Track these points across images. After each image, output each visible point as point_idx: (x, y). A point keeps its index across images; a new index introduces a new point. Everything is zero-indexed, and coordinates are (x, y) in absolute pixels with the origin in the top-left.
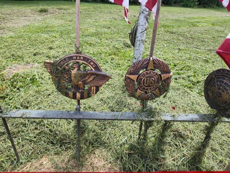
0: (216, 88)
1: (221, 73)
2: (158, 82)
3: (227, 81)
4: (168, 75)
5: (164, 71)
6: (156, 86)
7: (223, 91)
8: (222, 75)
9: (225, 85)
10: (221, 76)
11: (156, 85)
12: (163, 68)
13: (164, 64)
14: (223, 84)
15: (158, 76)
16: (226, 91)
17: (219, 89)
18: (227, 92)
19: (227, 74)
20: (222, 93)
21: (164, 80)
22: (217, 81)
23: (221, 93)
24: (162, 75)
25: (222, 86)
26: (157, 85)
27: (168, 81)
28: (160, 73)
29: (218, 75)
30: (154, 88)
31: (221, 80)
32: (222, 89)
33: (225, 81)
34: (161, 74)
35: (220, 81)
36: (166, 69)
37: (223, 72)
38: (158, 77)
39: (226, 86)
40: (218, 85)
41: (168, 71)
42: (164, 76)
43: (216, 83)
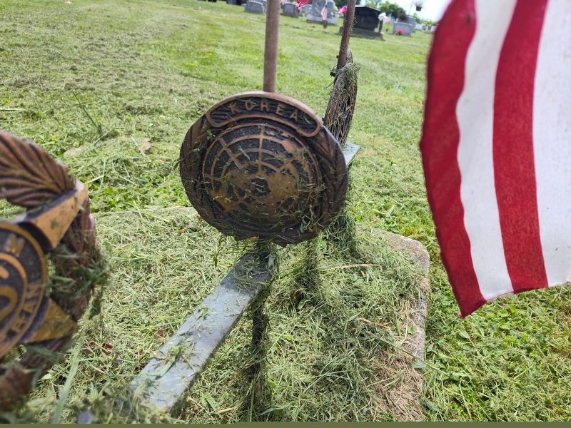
0: (242, 172)
1: (233, 116)
2: (36, 272)
3: (265, 134)
4: (69, 202)
5: (41, 190)
6: (33, 299)
7: (270, 171)
8: (239, 121)
9: (266, 151)
10: (238, 127)
11: (30, 295)
12: (23, 178)
13: (18, 150)
14: (260, 150)
15: (18, 236)
16: (279, 167)
17: (253, 170)
18: (282, 168)
19: (256, 110)
20: (270, 180)
21: (62, 242)
22: (230, 147)
23: (264, 182)
24: (42, 222)
25: (260, 158)
26: (39, 290)
27: (84, 232)
28: (21, 218)
29: (226, 127)
30: (28, 315)
31: (246, 137)
32: (263, 167)
33: (261, 137)
34: (30, 216)
35: (245, 143)
36: (46, 177)
37: (239, 111)
38: (21, 242)
39: (270, 153)
40: (241, 158)
41: (61, 184)
42: (54, 220)
43: (231, 155)
